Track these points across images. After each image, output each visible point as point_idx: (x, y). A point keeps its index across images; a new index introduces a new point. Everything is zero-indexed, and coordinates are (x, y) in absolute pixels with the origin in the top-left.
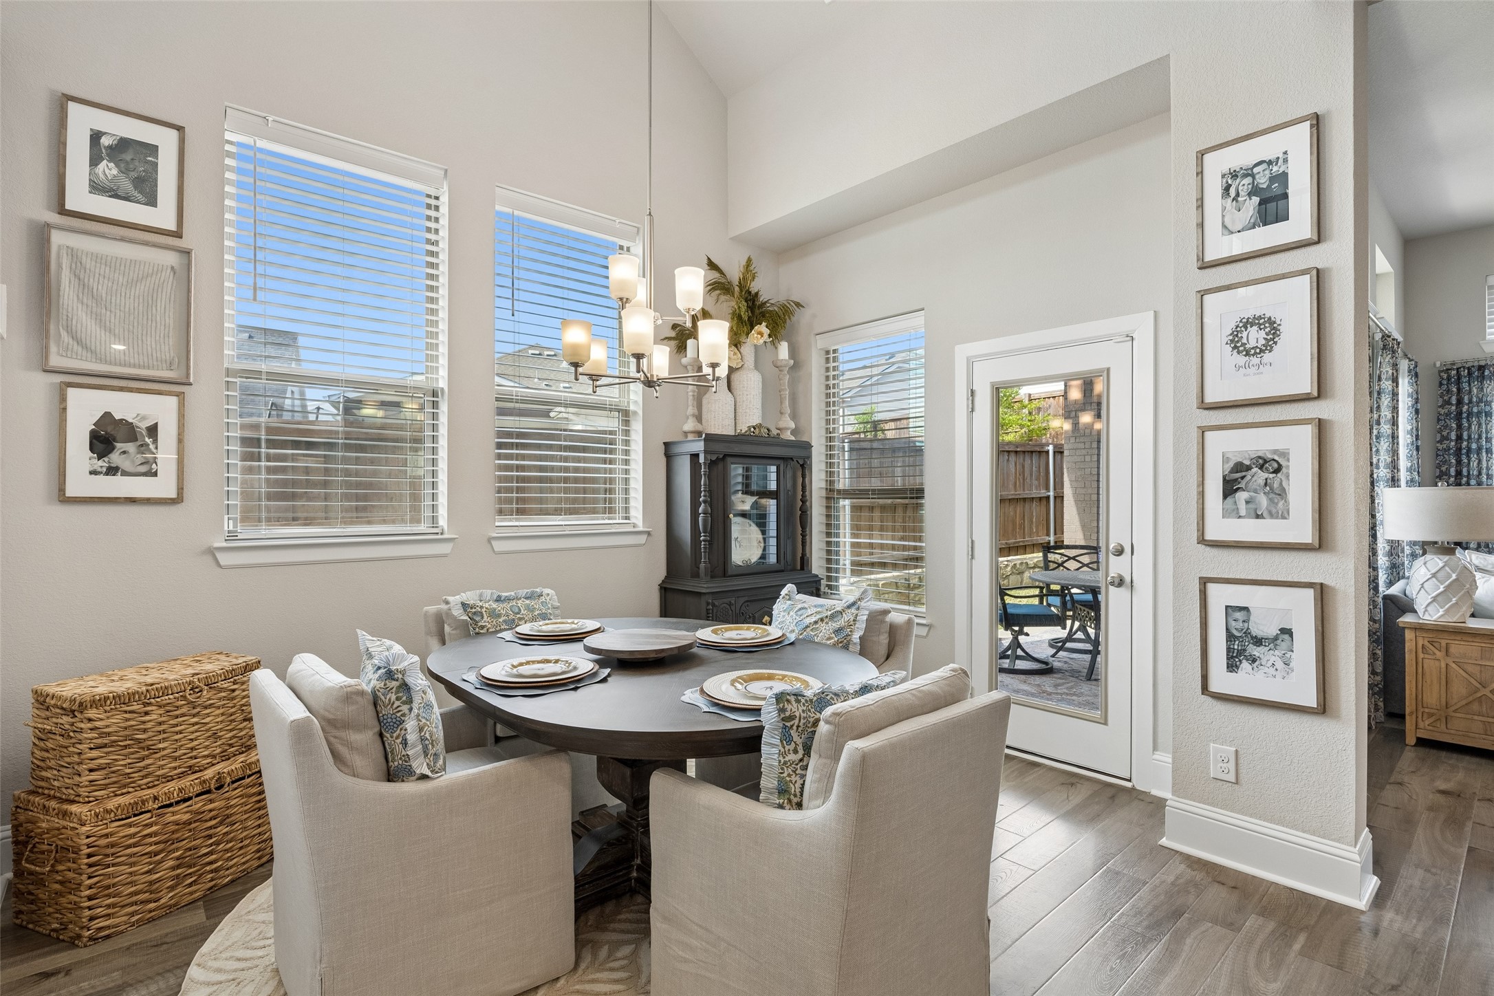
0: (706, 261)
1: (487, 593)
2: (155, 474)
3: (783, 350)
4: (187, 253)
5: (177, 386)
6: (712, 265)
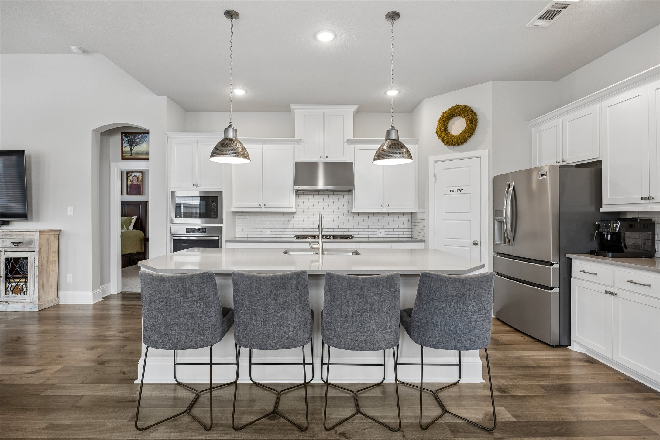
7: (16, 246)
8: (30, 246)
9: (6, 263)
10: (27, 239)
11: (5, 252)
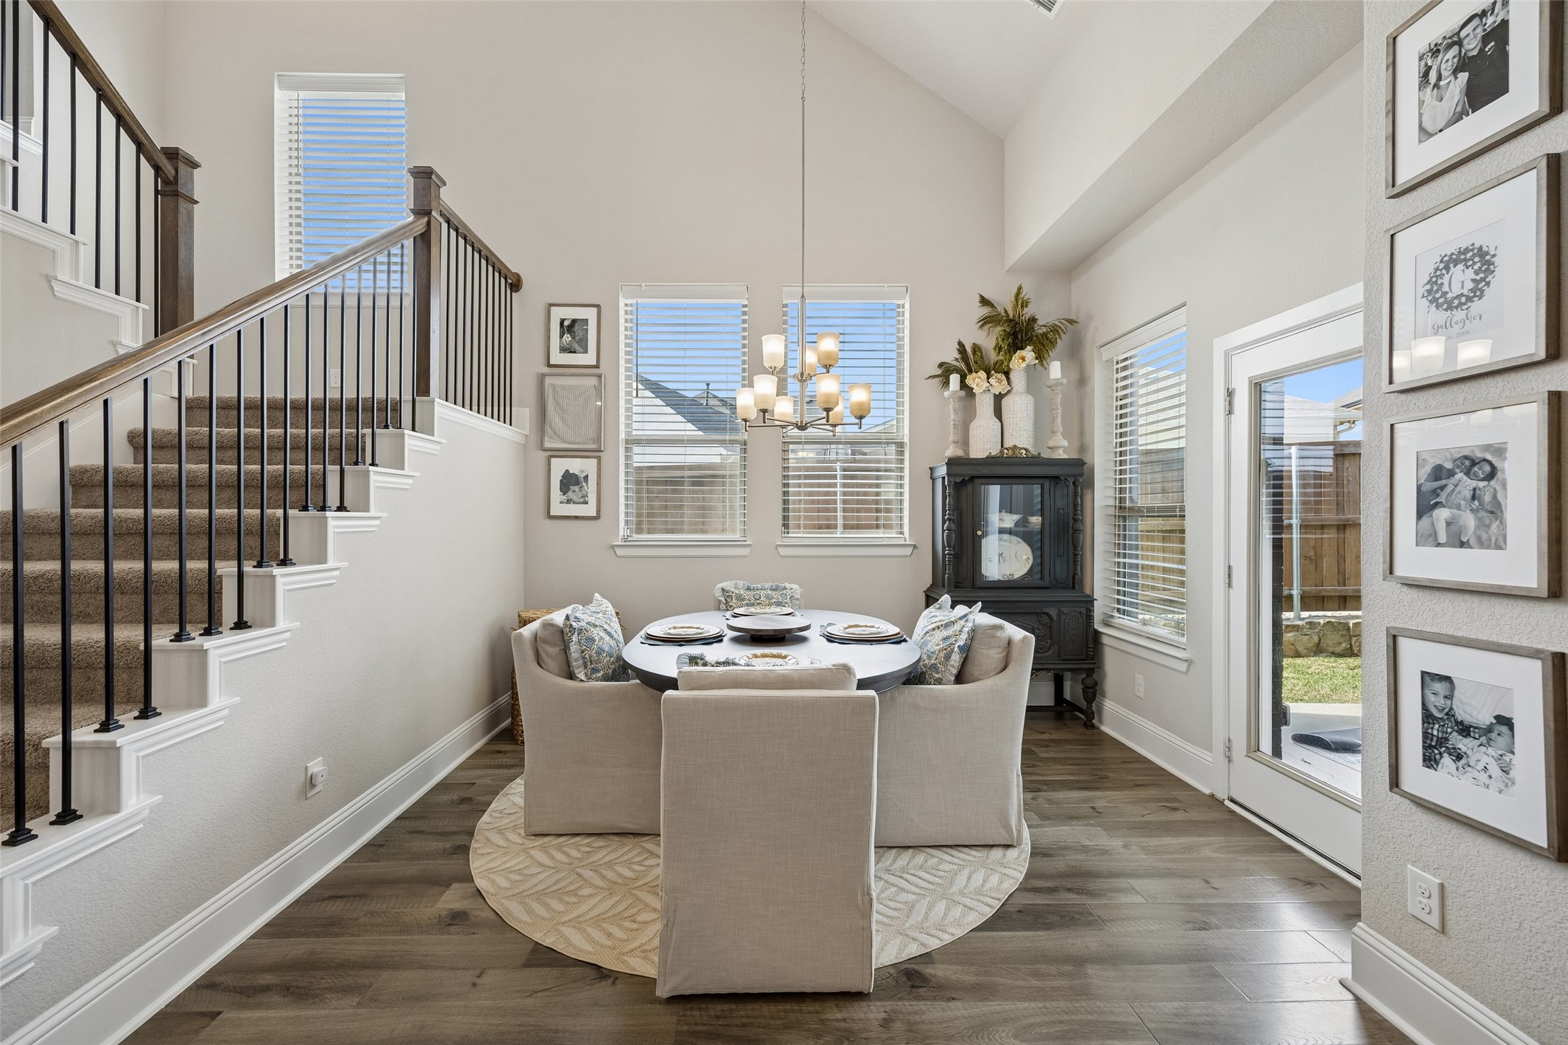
0: (978, 299)
1: (741, 583)
2: (587, 503)
3: (1055, 369)
4: (600, 376)
5: (595, 453)
6: (984, 302)
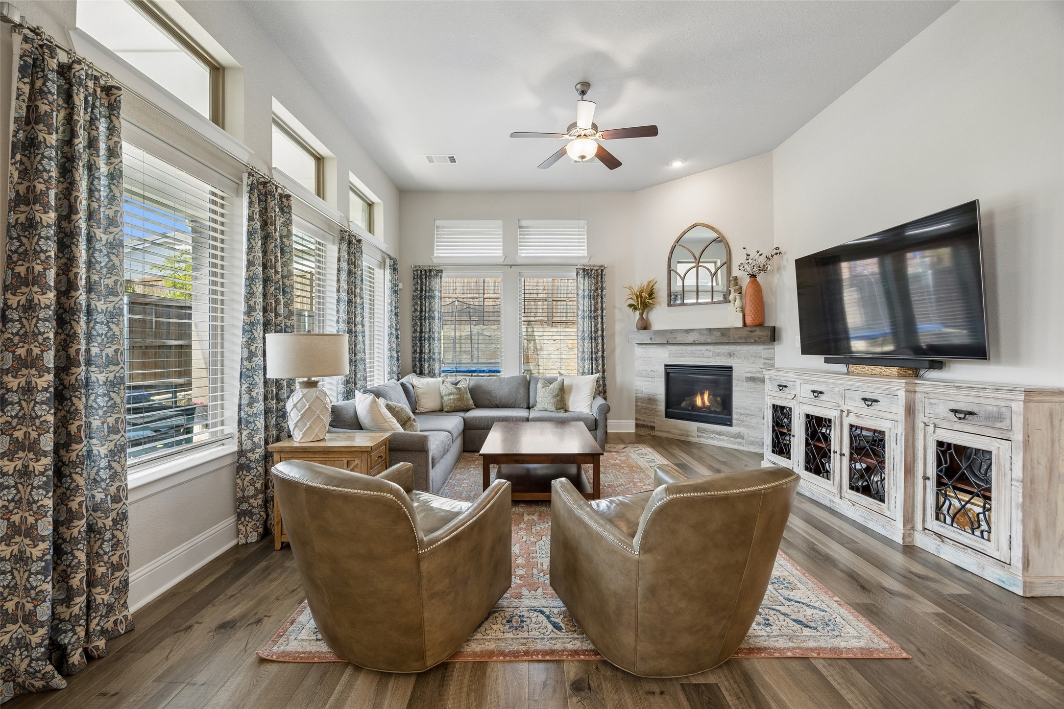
7: (960, 419)
8: (998, 425)
9: (937, 452)
10: (990, 408)
11: (935, 427)
